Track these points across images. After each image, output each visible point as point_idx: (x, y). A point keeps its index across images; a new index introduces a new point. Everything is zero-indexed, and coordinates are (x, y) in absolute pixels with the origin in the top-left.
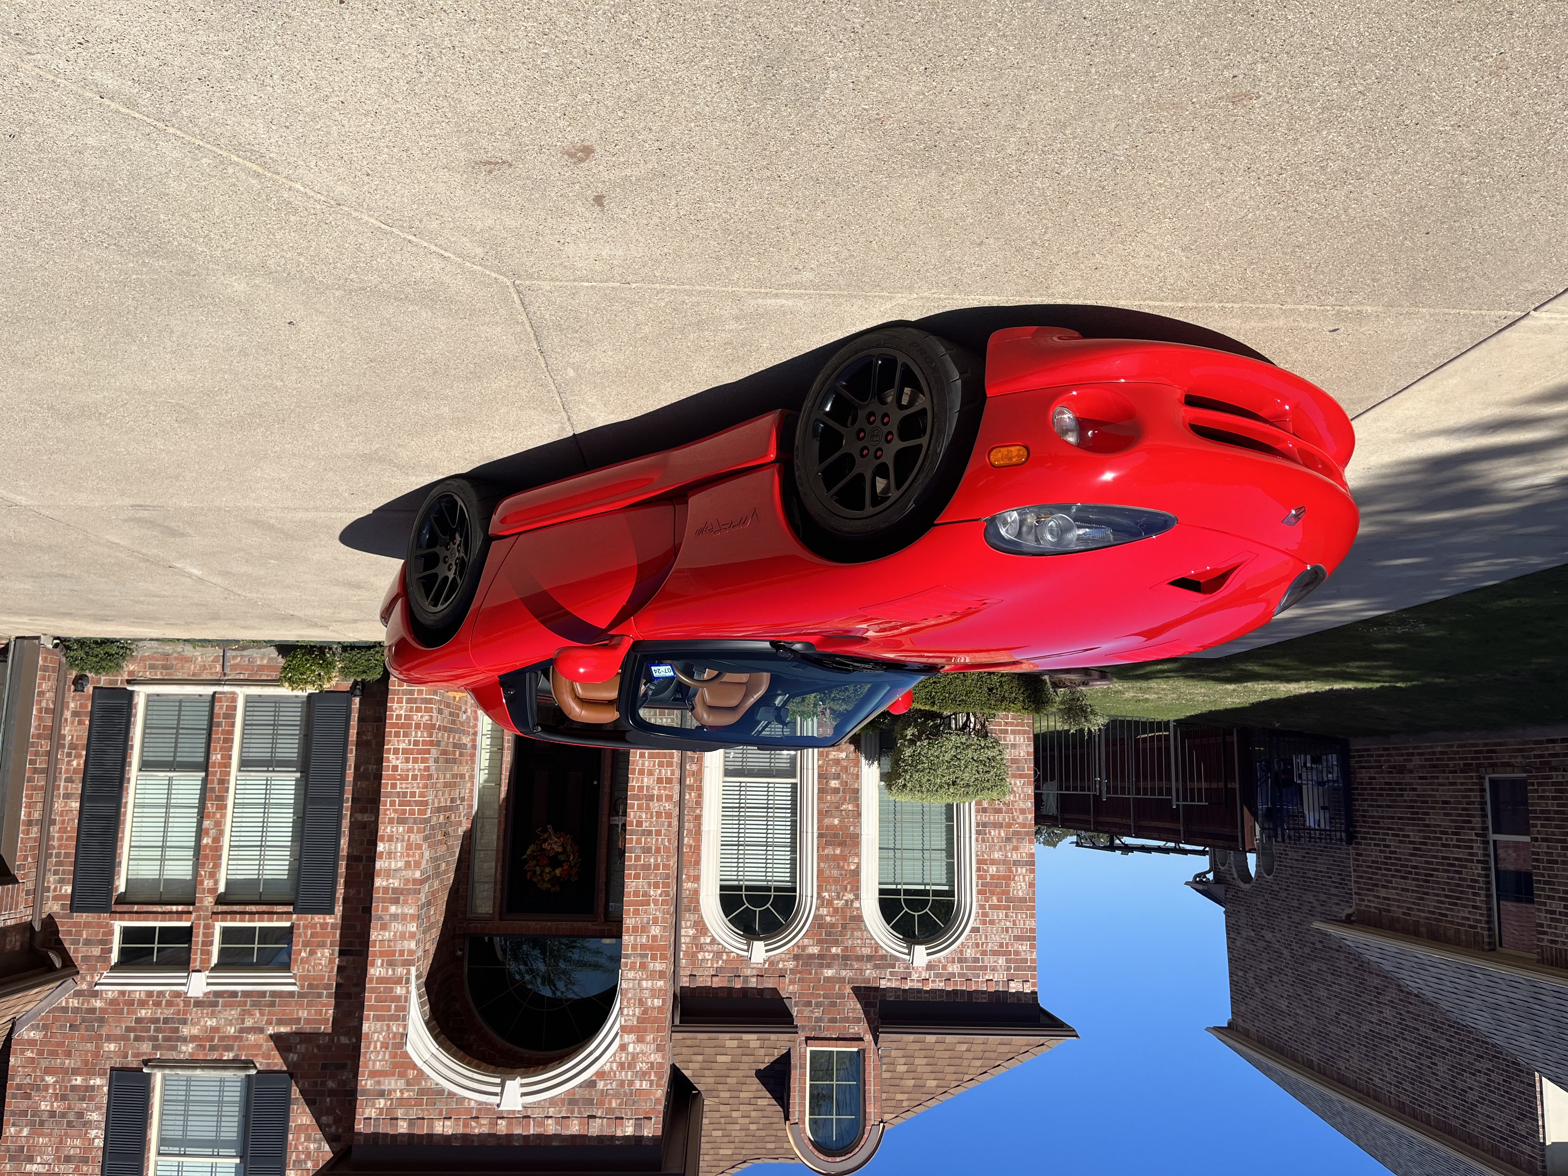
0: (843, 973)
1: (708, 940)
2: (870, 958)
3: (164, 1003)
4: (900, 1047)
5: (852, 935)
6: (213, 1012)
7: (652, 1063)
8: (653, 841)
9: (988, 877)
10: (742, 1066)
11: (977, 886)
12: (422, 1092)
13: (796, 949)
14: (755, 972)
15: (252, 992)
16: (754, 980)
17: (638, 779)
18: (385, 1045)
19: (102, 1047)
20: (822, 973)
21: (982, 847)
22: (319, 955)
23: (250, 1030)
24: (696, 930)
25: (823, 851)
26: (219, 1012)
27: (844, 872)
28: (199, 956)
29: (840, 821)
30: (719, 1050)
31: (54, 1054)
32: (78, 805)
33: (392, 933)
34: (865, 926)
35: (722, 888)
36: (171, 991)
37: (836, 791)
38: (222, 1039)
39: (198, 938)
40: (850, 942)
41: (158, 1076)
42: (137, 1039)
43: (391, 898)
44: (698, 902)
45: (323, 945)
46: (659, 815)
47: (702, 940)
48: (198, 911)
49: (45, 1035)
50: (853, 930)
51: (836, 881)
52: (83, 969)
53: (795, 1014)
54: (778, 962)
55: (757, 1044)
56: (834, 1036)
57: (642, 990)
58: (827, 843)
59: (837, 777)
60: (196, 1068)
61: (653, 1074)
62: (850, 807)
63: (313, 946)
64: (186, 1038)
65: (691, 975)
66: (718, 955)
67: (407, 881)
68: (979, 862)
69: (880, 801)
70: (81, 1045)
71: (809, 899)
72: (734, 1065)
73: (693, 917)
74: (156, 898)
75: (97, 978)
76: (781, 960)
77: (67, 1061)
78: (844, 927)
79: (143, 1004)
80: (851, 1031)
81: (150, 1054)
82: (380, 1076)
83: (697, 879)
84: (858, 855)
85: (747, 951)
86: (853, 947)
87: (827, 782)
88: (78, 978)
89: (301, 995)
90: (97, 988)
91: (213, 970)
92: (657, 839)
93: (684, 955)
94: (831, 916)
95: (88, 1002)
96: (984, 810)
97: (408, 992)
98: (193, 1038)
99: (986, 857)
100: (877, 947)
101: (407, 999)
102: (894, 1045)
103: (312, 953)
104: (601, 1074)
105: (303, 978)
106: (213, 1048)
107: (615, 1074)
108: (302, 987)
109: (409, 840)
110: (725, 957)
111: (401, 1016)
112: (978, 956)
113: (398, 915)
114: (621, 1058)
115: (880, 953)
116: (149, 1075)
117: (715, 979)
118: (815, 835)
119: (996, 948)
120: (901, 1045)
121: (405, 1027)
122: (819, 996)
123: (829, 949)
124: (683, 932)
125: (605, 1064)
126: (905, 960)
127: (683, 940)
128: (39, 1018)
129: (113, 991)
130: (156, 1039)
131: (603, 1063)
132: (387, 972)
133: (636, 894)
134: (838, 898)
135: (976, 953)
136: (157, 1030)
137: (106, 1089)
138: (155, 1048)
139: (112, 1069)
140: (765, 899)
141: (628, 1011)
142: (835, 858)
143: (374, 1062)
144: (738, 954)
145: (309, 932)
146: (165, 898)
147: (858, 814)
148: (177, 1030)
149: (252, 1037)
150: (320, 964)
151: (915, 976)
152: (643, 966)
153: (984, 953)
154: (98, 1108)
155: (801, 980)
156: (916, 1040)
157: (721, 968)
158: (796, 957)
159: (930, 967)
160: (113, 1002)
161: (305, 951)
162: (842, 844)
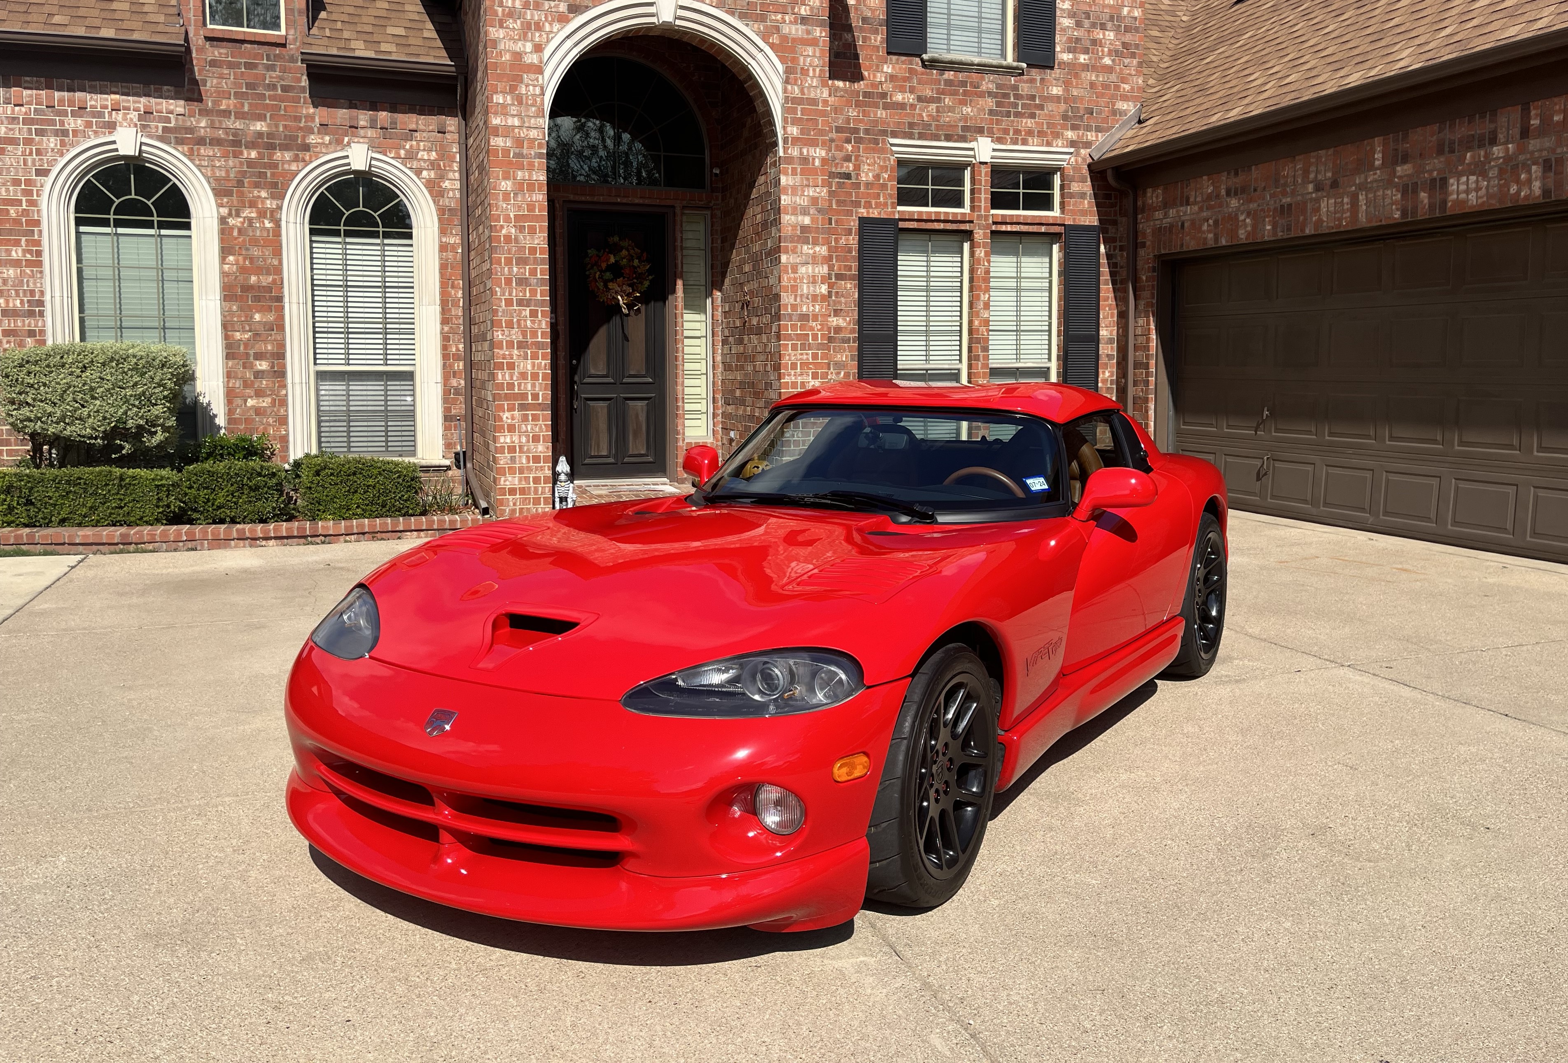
0: (238, 125)
1: (425, 174)
2: (201, 141)
3: (1011, 133)
4: (152, 25)
5: (227, 172)
6: (966, 122)
7: (501, 26)
8: (516, 293)
9: (23, 243)
10: (372, 20)
11: (40, 231)
12: (762, 18)
13: (307, 158)
14: (362, 132)
15: (931, 140)
16: (362, 123)
17: (539, 368)
18: (804, 72)
19: (1064, 90)
20: (269, 126)
21: (35, 284)
22: (870, 174)
23: (931, 100)
24: (441, 187)
25: (274, 280)
26: (960, 120)
27: (244, 252)
28: (983, 179)
29: (252, 317)
30: (403, 41)
31: (1106, 86)
32: (1101, 333)
33: (806, 194)
34: (209, 182)
35: (409, 236)
36: (1006, 144)
37: (259, 356)
38: (956, 93)
39: (984, 197)
40: (231, 163)
41: (1010, 59)
42: (1033, 98)
43: (810, 233)
44: (440, 220)
45: (868, 185)
46: (510, 325)
47: (432, 175)
48: (988, 224)
49: (1114, 105)
50: (227, 179)
51: (254, 242)
52: (1085, 171)
53: (305, 77)
54: (330, 143)
55: (353, 44)
56: (249, 46)
57: (519, 115)
58: (269, 289)
59: (258, 374)
60: (978, 65)
61: (500, 14)
62: (238, 335)
63: (876, 184)
64: (989, 96)
65: (444, 133)
66: (411, 156)
67: (794, 251)
68: (39, 264)
69: (194, 343)
70: (1083, 94)
71: (292, 219)
72: (382, 22)
73: (445, 202)
74: (1025, 239)
75: (1073, 159)
76: (327, 146)
77: (1093, 78)
78: (240, 183)
79: (1030, 133)
80: (223, 51)
81: (1020, 81)
82: (807, 39)
83: (443, 248)
84: (224, 274)
85: (372, 158)
86: (225, 156)
87: (273, 367)
88: (1089, 160)
89: (884, 133)
90: (1072, 150)
91: (969, 164)
92: (510, 294)
93: (455, 157)
94: (259, 197)
95: (1078, 136)
96: (31, 333)
97: (784, 128)
98: (981, 95)
99: (28, 271)
100: (190, 156)
101: (785, 120)
102: (160, 28)
103: (877, 177)
104: (563, 19)
105: (883, 151)
106: (963, 84)
107: (546, 18)
108: (884, 141)
109: (796, 296)
110: (402, 153)
111: (790, 102)
112: (37, 138)
113: (801, 214)
114: (540, 36)
115: (186, 148)
116: (1019, 60)
117: (413, 127)
118: (286, 300)
119: (10, 148)
120: (153, 27)
121: (785, 90)
122: (271, 98)
123: (261, 156)
124: (457, 185)
125: (559, 31)
126: (150, 136)
127: (457, 175)
128: (1120, 122)
129: (1057, 146)
130: (1017, 97)
131: (561, 33)
132: (808, 151)
133: (532, 230)
134: (250, 220)
135: (40, 142)
136: (1016, 105)
137: (1058, 49)
138: (1015, 88)
139: (1052, 68)
140: (352, 220)
141: (534, 90)
142: (258, 271)
143: (814, 56)
144: (386, 155)
145: (882, 199)
146: (1016, 239)
147: (226, 326)
148: (998, 104)
149: (929, 93)
150: (869, 165)
151: (134, 116)
152: (519, 142)
153: (28, 142)
154: (1063, 30)
155: (298, 119)
156: (129, 33)
157: (406, 140)
158: (306, 148)
159: (111, 126)
160: (1057, 135)
161: (884, 179)
162: (247, 288)
